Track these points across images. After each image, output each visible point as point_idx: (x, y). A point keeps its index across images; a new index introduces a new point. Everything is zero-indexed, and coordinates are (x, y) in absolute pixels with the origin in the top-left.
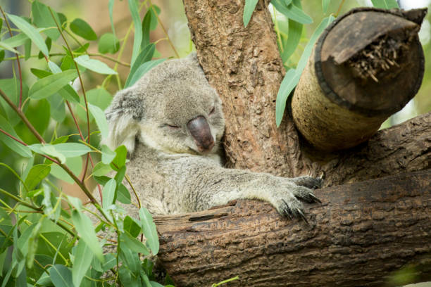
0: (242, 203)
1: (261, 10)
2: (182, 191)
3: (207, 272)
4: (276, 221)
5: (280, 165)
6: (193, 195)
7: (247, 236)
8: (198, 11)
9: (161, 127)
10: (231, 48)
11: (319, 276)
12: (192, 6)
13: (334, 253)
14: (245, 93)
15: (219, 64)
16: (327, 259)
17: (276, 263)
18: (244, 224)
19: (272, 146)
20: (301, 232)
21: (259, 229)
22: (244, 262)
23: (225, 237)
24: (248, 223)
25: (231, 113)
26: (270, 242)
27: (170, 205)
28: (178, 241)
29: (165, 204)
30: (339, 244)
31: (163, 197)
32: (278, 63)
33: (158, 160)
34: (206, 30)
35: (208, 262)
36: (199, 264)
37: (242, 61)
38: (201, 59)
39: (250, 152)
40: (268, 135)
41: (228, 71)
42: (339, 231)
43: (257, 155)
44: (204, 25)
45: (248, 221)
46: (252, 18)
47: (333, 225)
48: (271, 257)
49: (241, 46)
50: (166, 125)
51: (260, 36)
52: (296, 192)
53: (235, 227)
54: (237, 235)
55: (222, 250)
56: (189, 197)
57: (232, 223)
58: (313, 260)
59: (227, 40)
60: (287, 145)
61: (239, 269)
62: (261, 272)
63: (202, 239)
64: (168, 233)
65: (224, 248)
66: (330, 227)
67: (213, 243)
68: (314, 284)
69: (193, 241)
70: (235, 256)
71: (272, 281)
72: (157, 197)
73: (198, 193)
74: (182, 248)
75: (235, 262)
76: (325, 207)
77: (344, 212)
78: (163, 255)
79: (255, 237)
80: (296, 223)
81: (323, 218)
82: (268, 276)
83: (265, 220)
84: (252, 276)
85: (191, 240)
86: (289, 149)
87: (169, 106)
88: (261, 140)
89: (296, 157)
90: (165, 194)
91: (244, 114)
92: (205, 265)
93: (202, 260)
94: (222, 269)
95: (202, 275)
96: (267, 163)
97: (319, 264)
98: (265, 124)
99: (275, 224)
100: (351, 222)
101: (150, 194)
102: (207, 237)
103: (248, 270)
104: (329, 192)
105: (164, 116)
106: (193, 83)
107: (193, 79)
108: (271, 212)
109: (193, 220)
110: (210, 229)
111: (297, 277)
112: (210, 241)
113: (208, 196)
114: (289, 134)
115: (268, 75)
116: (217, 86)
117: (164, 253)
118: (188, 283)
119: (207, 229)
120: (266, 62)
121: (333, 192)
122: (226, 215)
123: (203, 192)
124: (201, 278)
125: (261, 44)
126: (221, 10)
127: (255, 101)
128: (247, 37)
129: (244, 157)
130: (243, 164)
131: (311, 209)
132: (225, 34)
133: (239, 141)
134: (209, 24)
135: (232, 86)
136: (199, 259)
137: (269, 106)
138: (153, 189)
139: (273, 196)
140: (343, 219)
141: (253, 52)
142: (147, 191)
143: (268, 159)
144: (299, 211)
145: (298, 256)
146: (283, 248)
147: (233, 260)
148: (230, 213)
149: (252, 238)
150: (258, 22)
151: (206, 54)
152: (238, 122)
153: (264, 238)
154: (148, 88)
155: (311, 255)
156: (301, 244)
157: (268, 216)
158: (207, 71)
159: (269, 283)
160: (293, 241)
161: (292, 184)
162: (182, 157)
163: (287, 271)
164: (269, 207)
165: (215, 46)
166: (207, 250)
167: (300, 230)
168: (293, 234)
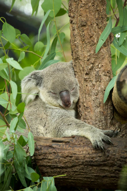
0: (77, 138)
1: (106, 46)
2: (53, 125)
3: (55, 168)
4: (91, 149)
5: (102, 121)
6: (57, 128)
7: (76, 154)
8: (76, 42)
9: (49, 92)
10: (88, 62)
11: (107, 179)
12: (73, 39)
13: (115, 170)
14: (91, 84)
15: (81, 68)
16: (112, 172)
17: (88, 170)
18: (76, 148)
19: (100, 111)
20: (102, 157)
21: (83, 152)
22: (73, 166)
23: (66, 153)
24: (78, 148)
25: (83, 92)
26: (87, 159)
27: (47, 130)
28: (44, 150)
29: (45, 129)
30: (118, 166)
31: (45, 126)
32: (109, 73)
33: (46, 108)
34: (78, 52)
35: (56, 163)
36: (52, 163)
37: (92, 69)
38: (74, 64)
39: (89, 112)
40: (98, 106)
41: (85, 72)
42: (119, 160)
43: (92, 114)
44: (77, 49)
45: (78, 147)
46: (100, 49)
47: (117, 157)
48: (86, 167)
49: (93, 62)
50: (51, 92)
51: (103, 59)
52: (103, 138)
53: (72, 149)
54: (72, 153)
55: (63, 159)
56: (55, 129)
57: (71, 147)
58: (105, 172)
59: (87, 58)
60: (107, 112)
61: (70, 169)
62: (80, 173)
63: (55, 152)
64: (40, 146)
65: (65, 158)
66: (116, 157)
67: (60, 155)
68: (104, 183)
69: (51, 152)
70: (69, 163)
71: (85, 178)
72: (42, 125)
73: (60, 128)
74: (45, 154)
75: (69, 165)
76: (115, 148)
77: (123, 151)
78: (36, 156)
79: (80, 156)
80: (100, 153)
81: (113, 153)
82: (83, 175)
83: (86, 148)
84: (76, 173)
85: (50, 151)
86: (108, 114)
87: (53, 83)
88: (95, 108)
89: (110, 118)
90: (46, 125)
91: (89, 94)
92: (55, 164)
93: (54, 162)
94: (63, 168)
95: (52, 168)
96: (96, 119)
97: (108, 174)
98: (98, 100)
99: (90, 151)
100: (126, 157)
101: (39, 123)
102: (58, 151)
103: (74, 170)
104: (118, 140)
105: (50, 88)
106: (67, 75)
107: (68, 73)
108: (90, 145)
109: (54, 141)
110: (60, 148)
111: (97, 178)
112: (59, 153)
113: (63, 130)
114: (109, 107)
115: (103, 77)
116: (79, 79)
117: (37, 155)
118: (46, 171)
119: (59, 147)
120: (104, 71)
121: (120, 141)
122: (69, 142)
123: (62, 128)
124: (52, 170)
125: (103, 62)
126: (86, 43)
127: (95, 89)
128: (96, 58)
129: (85, 114)
130: (85, 117)
131: (108, 147)
132: (87, 55)
133: (85, 106)
134: (80, 49)
135: (85, 80)
136: (52, 161)
137: (101, 92)
138: (41, 121)
139: (92, 137)
140: (122, 155)
141: (98, 66)
142: (38, 121)
143: (97, 117)
144: (102, 147)
145: (98, 168)
146: (92, 163)
147: (68, 164)
148: (71, 141)
149: (78, 156)
150: (103, 52)
151: (76, 63)
152: (86, 97)
153: (84, 157)
154: (47, 73)
155: (104, 169)
156: (101, 163)
157: (88, 147)
158: (76, 70)
159: (83, 178)
160: (97, 161)
161: (102, 133)
162: (57, 109)
163: (92, 174)
164: (89, 142)
165: (81, 60)
166: (57, 157)
167: (102, 156)
168: (98, 157)
